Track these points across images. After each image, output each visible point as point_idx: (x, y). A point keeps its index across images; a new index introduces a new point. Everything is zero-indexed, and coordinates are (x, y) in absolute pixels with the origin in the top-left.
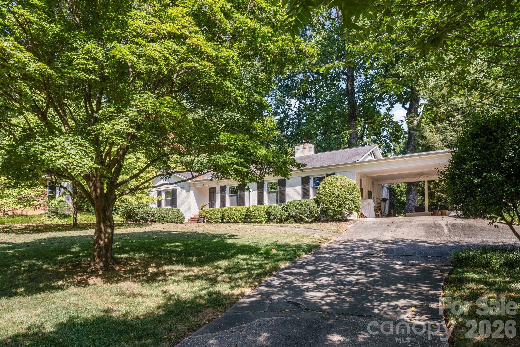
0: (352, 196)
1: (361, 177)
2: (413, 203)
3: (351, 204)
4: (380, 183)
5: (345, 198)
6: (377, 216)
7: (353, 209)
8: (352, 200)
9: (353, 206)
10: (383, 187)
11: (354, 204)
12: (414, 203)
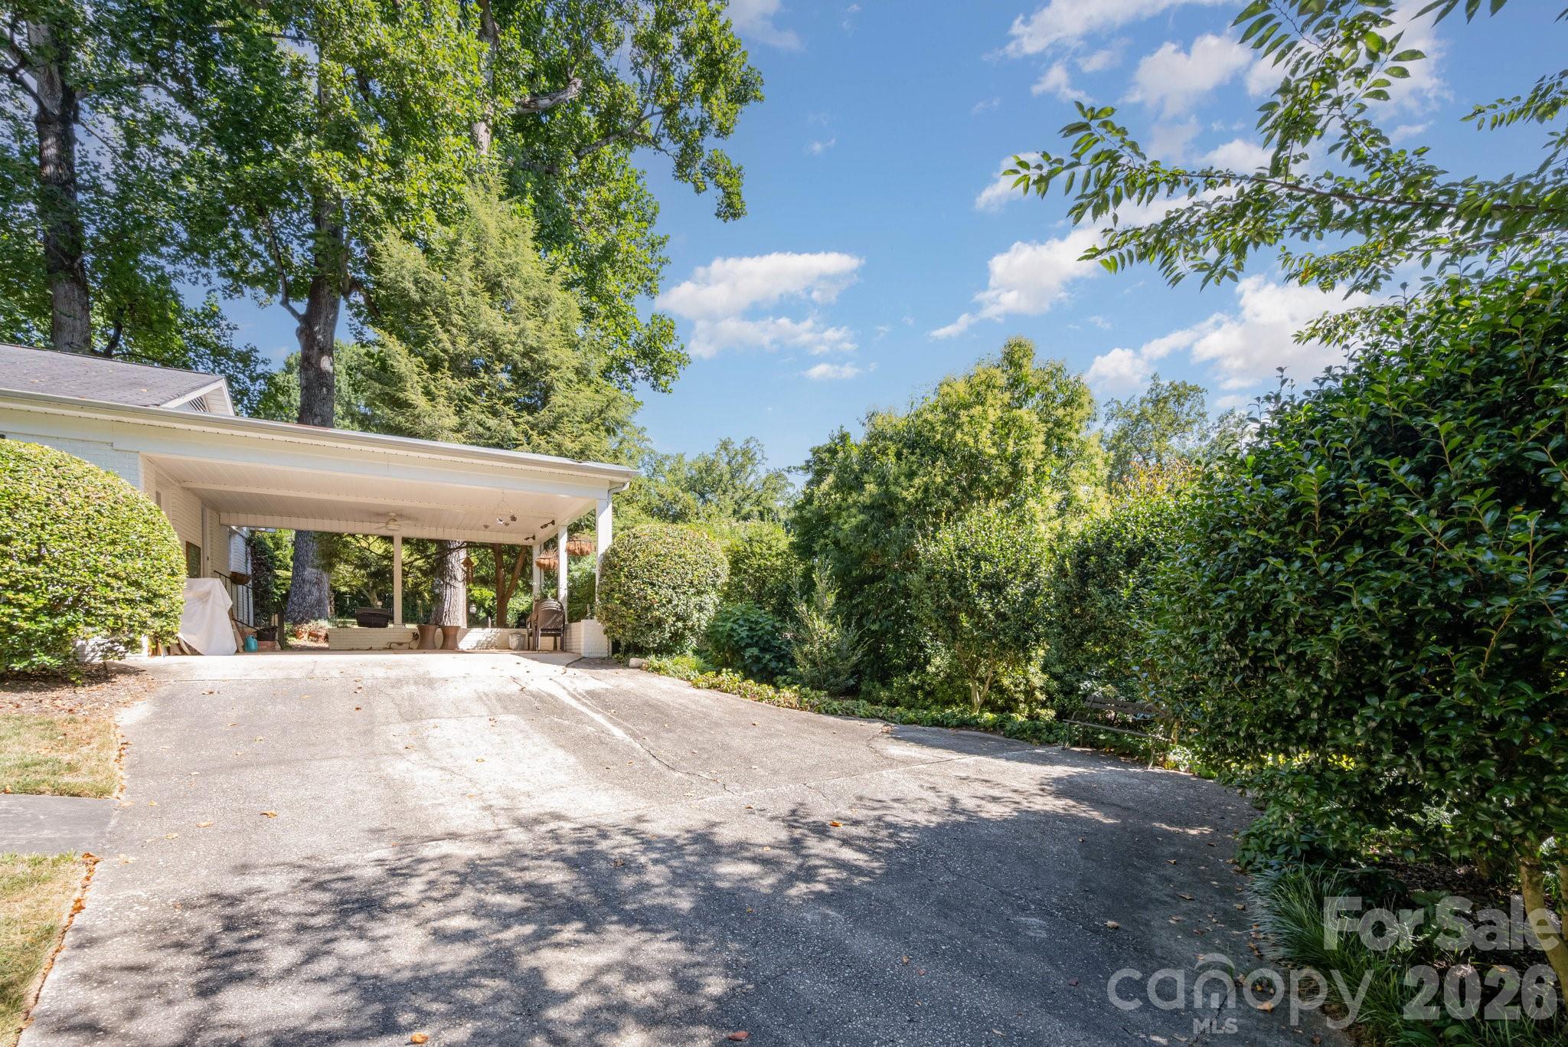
0: (139, 564)
1: (158, 483)
2: (315, 591)
3: (130, 602)
4: (225, 520)
5: (95, 572)
6: (244, 649)
7: (144, 625)
8: (137, 584)
9: (143, 612)
10: (232, 533)
11: (149, 601)
12: (320, 590)
